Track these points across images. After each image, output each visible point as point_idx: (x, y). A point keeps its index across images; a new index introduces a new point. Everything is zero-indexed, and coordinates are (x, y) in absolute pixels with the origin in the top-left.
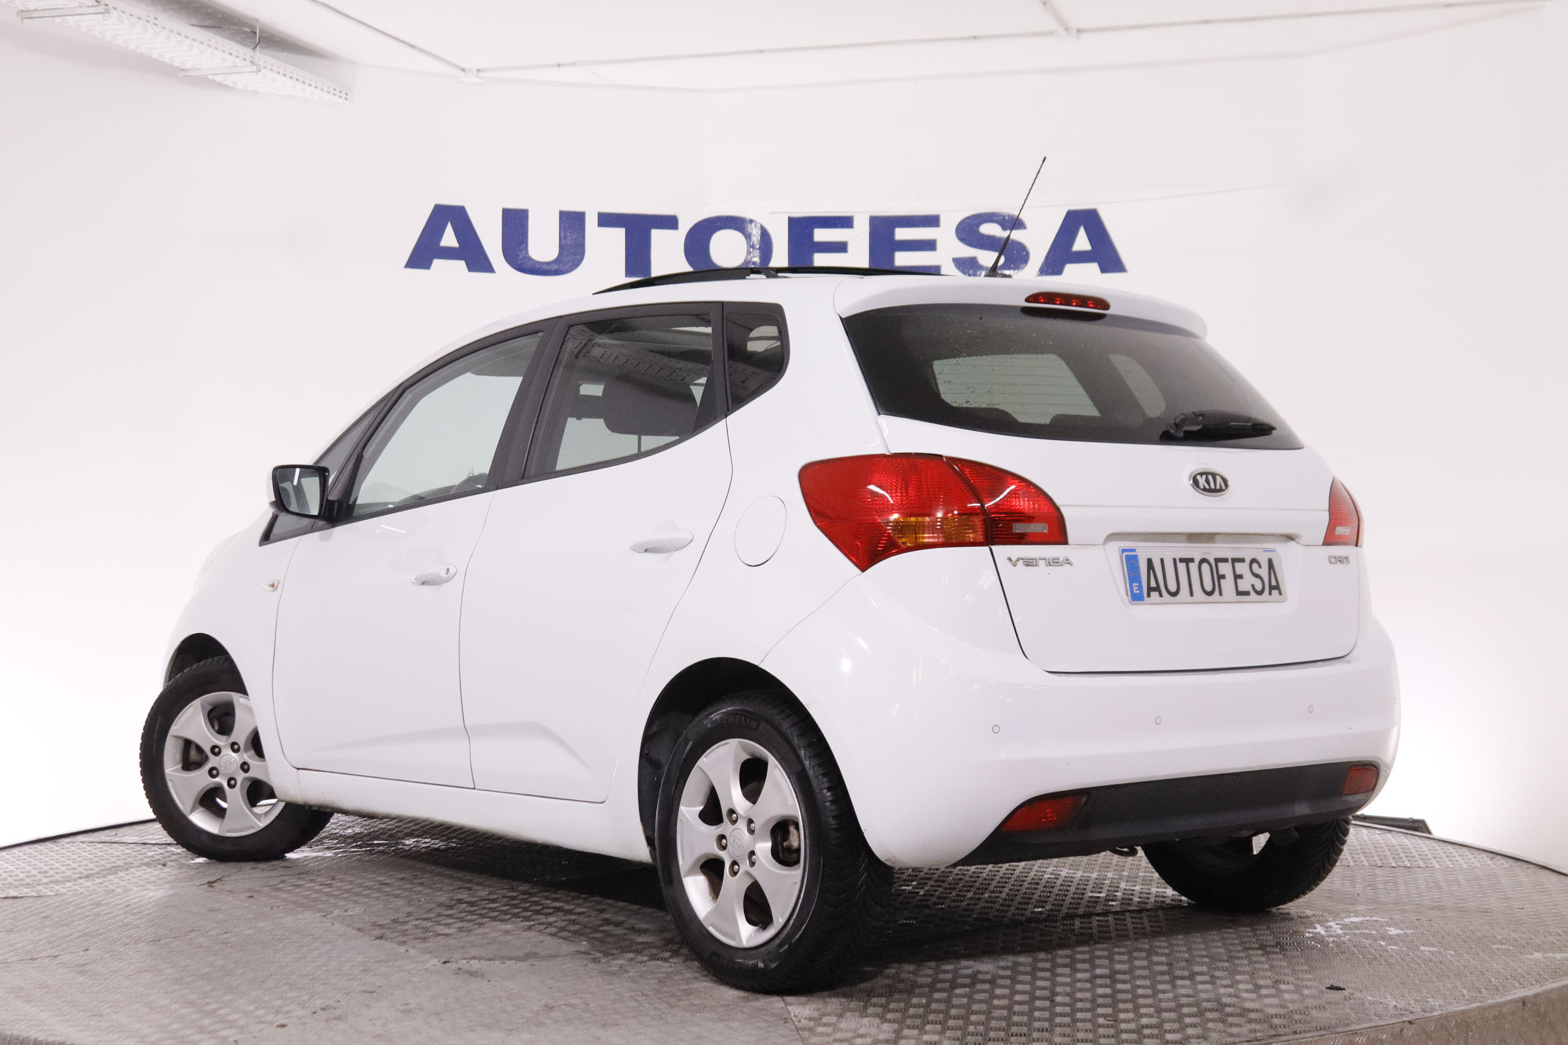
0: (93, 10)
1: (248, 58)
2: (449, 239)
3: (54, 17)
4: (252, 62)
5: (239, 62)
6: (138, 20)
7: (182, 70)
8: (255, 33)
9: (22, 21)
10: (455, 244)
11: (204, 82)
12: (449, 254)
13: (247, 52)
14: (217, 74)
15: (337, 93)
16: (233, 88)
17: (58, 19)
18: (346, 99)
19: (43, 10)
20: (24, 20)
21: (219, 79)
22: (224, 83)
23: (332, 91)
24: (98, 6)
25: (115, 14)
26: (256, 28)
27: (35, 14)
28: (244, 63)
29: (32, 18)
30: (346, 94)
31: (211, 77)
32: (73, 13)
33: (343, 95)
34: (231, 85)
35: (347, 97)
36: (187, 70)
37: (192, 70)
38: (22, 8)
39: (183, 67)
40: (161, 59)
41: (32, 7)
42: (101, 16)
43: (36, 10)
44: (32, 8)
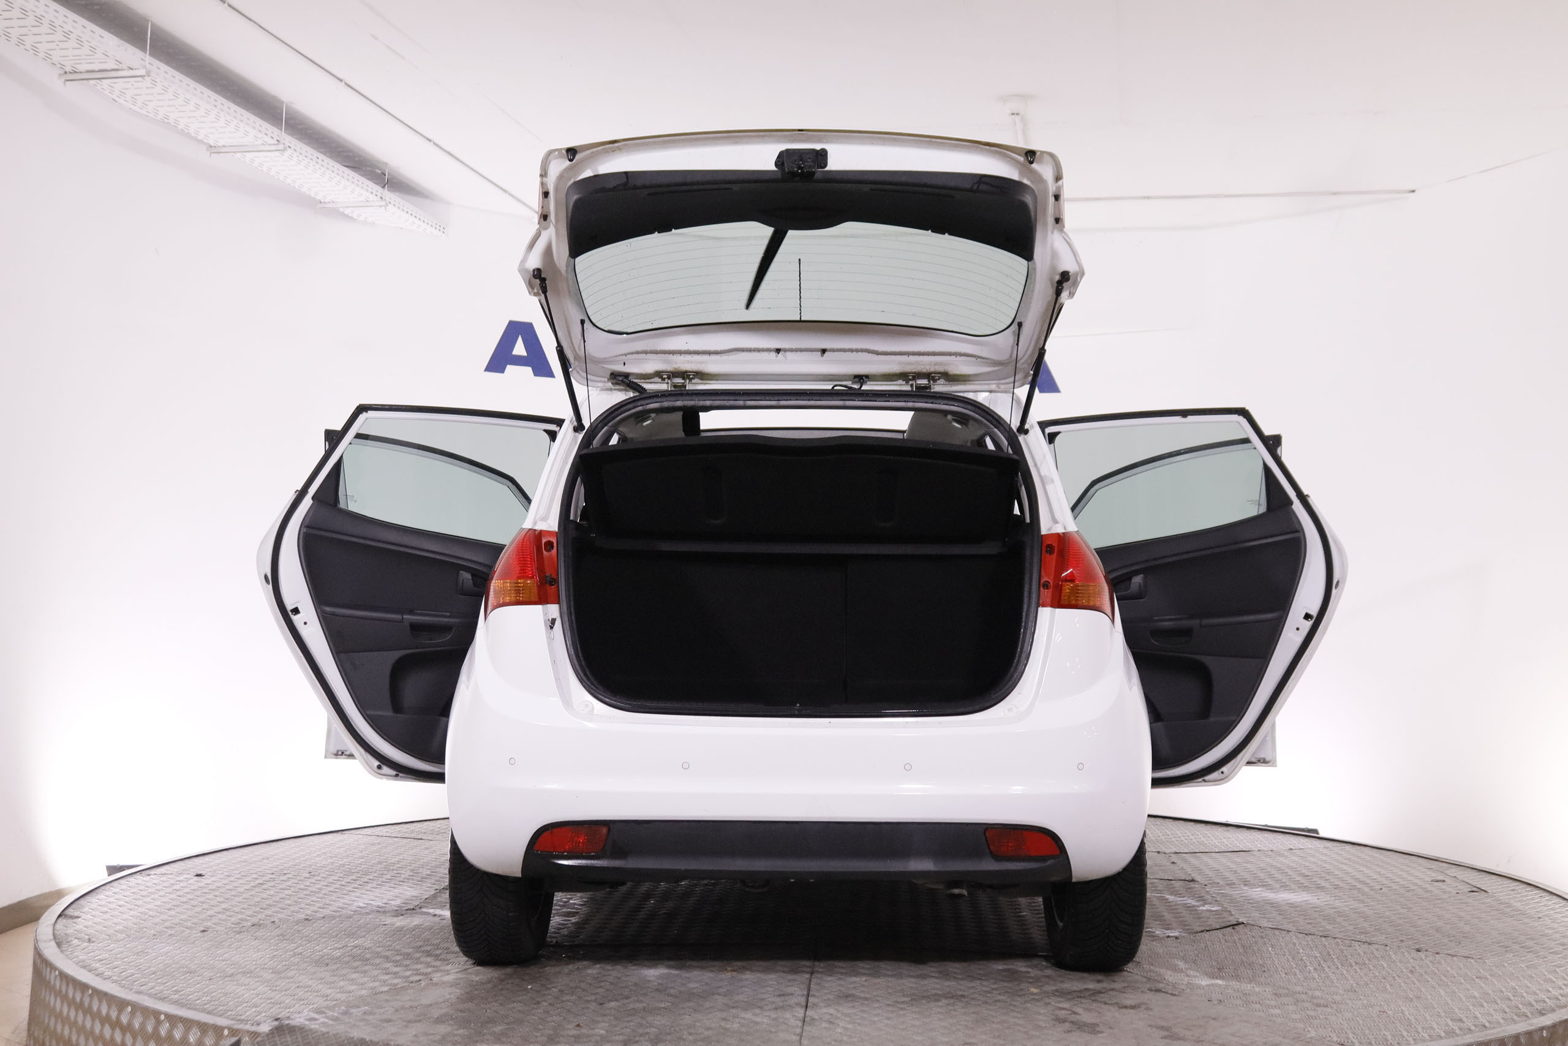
0: (273, 148)
1: (379, 195)
2: (519, 349)
3: (234, 152)
4: (381, 198)
5: (372, 197)
6: (305, 158)
7: (321, 202)
8: (385, 175)
9: (210, 156)
10: (524, 353)
11: (335, 213)
12: (519, 361)
13: (377, 188)
14: (347, 207)
15: (438, 227)
16: (356, 220)
17: (239, 155)
18: (443, 232)
19: (229, 146)
20: (212, 155)
21: (347, 211)
22: (350, 215)
23: (434, 225)
24: (278, 144)
25: (289, 151)
26: (385, 171)
27: (223, 150)
28: (376, 198)
29: (219, 153)
30: (444, 228)
31: (341, 210)
32: (255, 150)
33: (442, 229)
34: (355, 217)
35: (444, 230)
36: (325, 203)
37: (330, 202)
38: (212, 144)
39: (322, 201)
40: (307, 193)
41: (220, 144)
42: (277, 153)
43: (224, 146)
44: (222, 145)
